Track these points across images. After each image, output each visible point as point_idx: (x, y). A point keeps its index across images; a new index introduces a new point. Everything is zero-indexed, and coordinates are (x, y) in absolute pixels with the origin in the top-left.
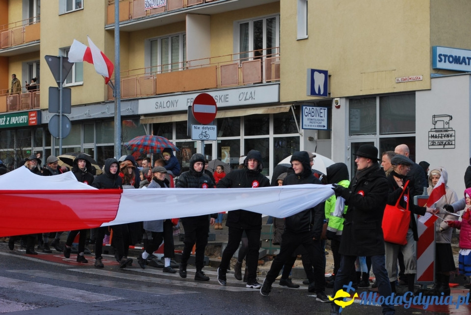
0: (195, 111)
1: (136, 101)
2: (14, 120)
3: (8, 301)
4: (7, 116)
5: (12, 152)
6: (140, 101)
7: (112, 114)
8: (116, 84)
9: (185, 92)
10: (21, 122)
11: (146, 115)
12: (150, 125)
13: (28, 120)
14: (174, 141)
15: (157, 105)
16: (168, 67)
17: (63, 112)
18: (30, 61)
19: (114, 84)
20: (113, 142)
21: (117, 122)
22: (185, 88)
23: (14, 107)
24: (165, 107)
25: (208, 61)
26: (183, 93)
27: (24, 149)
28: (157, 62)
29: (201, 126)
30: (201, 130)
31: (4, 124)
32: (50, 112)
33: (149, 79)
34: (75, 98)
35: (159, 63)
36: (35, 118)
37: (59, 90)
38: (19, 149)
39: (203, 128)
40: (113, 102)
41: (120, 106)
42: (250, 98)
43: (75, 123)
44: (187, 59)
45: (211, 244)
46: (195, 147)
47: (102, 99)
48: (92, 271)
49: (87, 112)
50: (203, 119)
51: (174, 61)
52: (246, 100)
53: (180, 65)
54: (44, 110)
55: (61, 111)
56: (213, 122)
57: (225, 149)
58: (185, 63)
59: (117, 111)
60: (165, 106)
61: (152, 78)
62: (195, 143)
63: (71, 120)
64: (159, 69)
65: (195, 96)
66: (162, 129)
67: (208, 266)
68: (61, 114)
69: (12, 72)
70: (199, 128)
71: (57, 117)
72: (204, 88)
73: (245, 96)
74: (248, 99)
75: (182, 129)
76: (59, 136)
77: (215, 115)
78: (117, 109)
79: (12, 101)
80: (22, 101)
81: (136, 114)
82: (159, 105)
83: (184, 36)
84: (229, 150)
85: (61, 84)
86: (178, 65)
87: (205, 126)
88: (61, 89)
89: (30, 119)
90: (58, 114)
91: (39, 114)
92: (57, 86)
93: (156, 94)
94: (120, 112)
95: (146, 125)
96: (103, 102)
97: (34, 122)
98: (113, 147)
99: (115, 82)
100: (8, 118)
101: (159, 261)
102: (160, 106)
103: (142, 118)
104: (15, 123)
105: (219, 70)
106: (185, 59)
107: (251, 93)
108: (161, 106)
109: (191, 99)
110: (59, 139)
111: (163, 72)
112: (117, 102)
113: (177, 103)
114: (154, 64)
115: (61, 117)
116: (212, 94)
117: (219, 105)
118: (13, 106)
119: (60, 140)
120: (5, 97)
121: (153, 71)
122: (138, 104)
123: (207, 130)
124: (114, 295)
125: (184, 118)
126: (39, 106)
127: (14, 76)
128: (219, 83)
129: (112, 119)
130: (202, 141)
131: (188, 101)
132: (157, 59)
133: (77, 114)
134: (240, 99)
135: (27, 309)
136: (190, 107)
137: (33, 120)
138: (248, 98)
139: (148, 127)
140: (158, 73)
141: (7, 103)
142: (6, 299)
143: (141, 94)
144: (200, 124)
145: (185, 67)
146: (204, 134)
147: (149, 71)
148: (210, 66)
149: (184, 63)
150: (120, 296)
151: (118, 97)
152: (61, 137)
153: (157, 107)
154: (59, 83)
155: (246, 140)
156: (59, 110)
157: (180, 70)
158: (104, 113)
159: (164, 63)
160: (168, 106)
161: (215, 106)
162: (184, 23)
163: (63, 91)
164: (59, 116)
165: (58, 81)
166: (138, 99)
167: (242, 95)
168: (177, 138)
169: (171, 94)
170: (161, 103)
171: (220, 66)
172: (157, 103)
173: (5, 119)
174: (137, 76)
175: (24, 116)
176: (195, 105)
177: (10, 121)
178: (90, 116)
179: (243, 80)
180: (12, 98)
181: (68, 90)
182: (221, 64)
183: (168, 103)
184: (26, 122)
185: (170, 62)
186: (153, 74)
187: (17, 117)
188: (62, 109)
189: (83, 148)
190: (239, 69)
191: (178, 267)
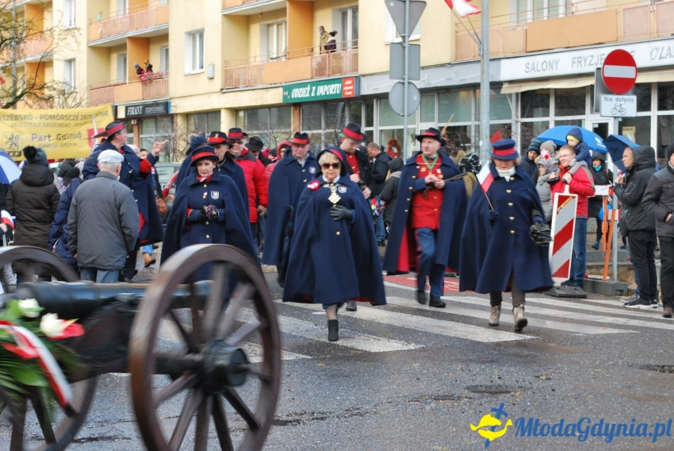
0: (606, 75)
1: (497, 62)
3: (374, 337)
4: (312, 84)
5: (320, 134)
6: (503, 62)
7: (462, 81)
8: (483, 38)
9: (568, 48)
10: (332, 93)
11: (511, 82)
12: (517, 94)
13: (342, 91)
14: (552, 118)
15: (528, 68)
16: (543, 12)
17: (409, 79)
18: (344, 6)
19: (480, 38)
22: (569, 42)
23: (322, 72)
24: (539, 71)
25: (603, 3)
26: (566, 49)
28: (526, 5)
29: (614, 97)
30: (614, 101)
31: (307, 95)
32: (391, 78)
33: (514, 29)
35: (529, 7)
36: (351, 88)
37: (404, 47)
39: (617, 100)
40: (464, 63)
41: (488, 70)
42: (667, 55)
43: (424, 92)
45: (623, 266)
47: (447, 60)
48: (469, 299)
49: (427, 77)
50: (616, 86)
51: (551, 3)
52: (661, 58)
53: (562, 10)
54: (364, 76)
55: (406, 77)
56: (630, 91)
57: (627, 130)
58: (568, 6)
59: (485, 76)
60: (540, 68)
61: (519, 28)
62: (583, 121)
63: (419, 87)
64: (529, 15)
66: (532, 101)
67: (626, 296)
68: (406, 81)
69: (318, 24)
70: (611, 99)
71: (400, 85)
72: (598, 42)
73: (659, 53)
74: (663, 58)
76: (403, 112)
77: (634, 79)
78: (485, 73)
79: (319, 64)
80: (333, 63)
81: (496, 80)
82: (530, 67)
84: (634, 131)
85: (407, 38)
86: (558, 10)
87: (620, 97)
88: (406, 45)
89: (346, 88)
90: (402, 81)
91: (357, 79)
92: (400, 40)
93: (527, 52)
95: (510, 95)
96: (449, 64)
97: (350, 93)
99: (482, 34)
100: (314, 88)
101: (558, 288)
102: (532, 69)
103: (505, 86)
104: (323, 94)
105: (620, 16)
106: (568, 1)
107: (669, 49)
108: (534, 69)
109: (579, 57)
110: (403, 116)
111: (535, 20)
112: (485, 64)
113: (557, 64)
114: (522, 9)
118: (320, 70)
119: (406, 117)
120: (310, 57)
121: (521, 18)
122: (499, 65)
123: (622, 103)
126: (356, 70)
127: (322, 28)
128: (621, 34)
131: (576, 60)
132: (526, 1)
133: (421, 84)
134: (653, 57)
135: (405, 348)
136: (599, 69)
137: (348, 91)
138: (664, 55)
139: (514, 98)
140: (529, 21)
141: (312, 65)
142: (370, 334)
143: (504, 52)
144: (612, 93)
145: (569, 11)
146: (618, 108)
147: (514, 18)
148: (605, 9)
151: (485, 56)
152: (406, 114)
153: (527, 70)
154: (404, 38)
155: (659, 117)
156: (404, 75)
157: (561, 16)
158: (450, 79)
159: (536, 7)
160: (544, 68)
163: (409, 48)
164: (403, 83)
165: (403, 35)
166: (500, 59)
167: (655, 51)
168: (556, 115)
169: (549, 51)
170: (533, 64)
171: (622, 11)
172: (528, 64)
173: (309, 89)
174: (498, 26)
175: (336, 85)
176: (606, 66)
177: (316, 91)
178: (430, 84)
179: (657, 29)
180: (319, 59)
181: (416, 47)
182: (623, 7)
183: (545, 64)
184: (338, 93)
185: (546, 5)
186: (521, 23)
187: (326, 86)
188: (408, 75)
189: (420, 129)
190: (652, 14)
191: (585, 297)
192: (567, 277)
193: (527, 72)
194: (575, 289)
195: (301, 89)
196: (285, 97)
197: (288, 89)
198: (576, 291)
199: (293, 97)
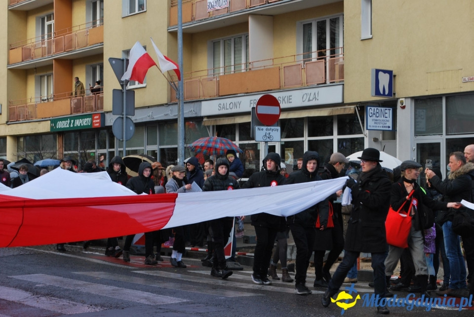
0: (258, 113)
1: (199, 103)
2: (78, 123)
3: (73, 302)
4: (71, 118)
5: (76, 155)
6: (203, 103)
7: (175, 116)
8: (179, 86)
9: (247, 94)
10: (85, 124)
11: (209, 117)
12: (213, 126)
13: (92, 123)
14: (237, 142)
15: (220, 107)
16: (231, 68)
17: (126, 115)
18: (94, 63)
19: (177, 85)
20: (176, 144)
21: (180, 124)
22: (248, 89)
23: (78, 110)
24: (227, 109)
25: (270, 62)
26: (246, 94)
27: (88, 151)
28: (219, 63)
29: (265, 128)
30: (265, 131)
31: (68, 126)
32: (113, 114)
33: (211, 80)
34: (139, 100)
35: (222, 65)
36: (98, 121)
38: (83, 151)
39: (267, 130)
40: (176, 104)
41: (183, 108)
42: (313, 99)
43: (138, 125)
44: (250, 61)
46: (258, 149)
47: (165, 101)
48: (156, 273)
49: (151, 114)
50: (267, 120)
51: (236, 63)
52: (309, 100)
53: (243, 67)
54: (107, 112)
55: (124, 113)
56: (276, 123)
57: (288, 150)
58: (248, 64)
59: (181, 113)
60: (228, 107)
61: (215, 79)
62: (258, 144)
63: (134, 122)
64: (222, 70)
65: (258, 97)
66: (224, 131)
68: (124, 117)
70: (262, 129)
71: (121, 119)
72: (268, 89)
73: (308, 97)
74: (311, 100)
75: (246, 131)
76: (123, 138)
77: (279, 116)
78: (181, 111)
79: (76, 104)
80: (86, 104)
81: (199, 115)
82: (222, 106)
83: (247, 36)
84: (293, 151)
85: (124, 86)
86: (241, 67)
87: (269, 128)
88: (124, 91)
89: (94, 121)
90: (122, 116)
91: (103, 116)
92: (120, 88)
93: (219, 96)
94: (183, 114)
95: (209, 127)
96: (166, 104)
97: (97, 125)
98: (176, 149)
100: (72, 121)
103: (205, 119)
104: (79, 125)
105: (282, 71)
106: (248, 60)
107: (315, 94)
108: (224, 108)
109: (254, 100)
111: (226, 74)
112: (181, 104)
113: (239, 105)
114: (216, 66)
115: (125, 119)
116: (276, 95)
117: (283, 106)
118: (77, 108)
119: (124, 142)
120: (69, 99)
121: (216, 72)
122: (201, 105)
123: (270, 132)
124: (179, 297)
125: (247, 119)
126: (102, 108)
127: (77, 78)
128: (282, 84)
129: (175, 121)
130: (266, 142)
131: (252, 102)
132: (219, 60)
133: (140, 117)
134: (304, 100)
135: (93, 310)
136: (253, 108)
137: (97, 123)
138: (311, 98)
139: (211, 128)
140: (221, 74)
141: (71, 105)
142: (72, 300)
143: (204, 96)
144: (263, 125)
145: (248, 68)
146: (268, 135)
147: (211, 72)
148: (273, 66)
149: (246, 64)
150: (184, 298)
151: (181, 99)
152: (124, 139)
153: (220, 108)
154: (122, 86)
155: (310, 142)
156: (123, 112)
157: (243, 71)
158: (167, 115)
159: (226, 65)
160: (231, 107)
161: (278, 107)
162: (246, 24)
163: (126, 93)
164: (123, 118)
165: (122, 84)
166: (201, 101)
167: (305, 95)
168: (240, 140)
169: (234, 95)
170: (224, 104)
171: (283, 67)
172: (220, 104)
173: (69, 121)
174: (200, 78)
175: (88, 119)
176: (258, 106)
177: (74, 123)
178: (153, 118)
179: (307, 80)
180: (76, 101)
181: (132, 92)
182: (284, 65)
183: (231, 104)
184: (89, 124)
185: (233, 63)
186: (216, 76)
187: (80, 120)
188: (126, 112)
189: (147, 150)
190: (303, 70)
191: (242, 269)
192: (229, 255)
193: (219, 110)
194: (235, 264)
195: (63, 122)
196: (52, 127)
197: (54, 121)
198: (236, 265)
199: (57, 127)
